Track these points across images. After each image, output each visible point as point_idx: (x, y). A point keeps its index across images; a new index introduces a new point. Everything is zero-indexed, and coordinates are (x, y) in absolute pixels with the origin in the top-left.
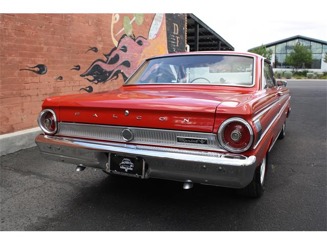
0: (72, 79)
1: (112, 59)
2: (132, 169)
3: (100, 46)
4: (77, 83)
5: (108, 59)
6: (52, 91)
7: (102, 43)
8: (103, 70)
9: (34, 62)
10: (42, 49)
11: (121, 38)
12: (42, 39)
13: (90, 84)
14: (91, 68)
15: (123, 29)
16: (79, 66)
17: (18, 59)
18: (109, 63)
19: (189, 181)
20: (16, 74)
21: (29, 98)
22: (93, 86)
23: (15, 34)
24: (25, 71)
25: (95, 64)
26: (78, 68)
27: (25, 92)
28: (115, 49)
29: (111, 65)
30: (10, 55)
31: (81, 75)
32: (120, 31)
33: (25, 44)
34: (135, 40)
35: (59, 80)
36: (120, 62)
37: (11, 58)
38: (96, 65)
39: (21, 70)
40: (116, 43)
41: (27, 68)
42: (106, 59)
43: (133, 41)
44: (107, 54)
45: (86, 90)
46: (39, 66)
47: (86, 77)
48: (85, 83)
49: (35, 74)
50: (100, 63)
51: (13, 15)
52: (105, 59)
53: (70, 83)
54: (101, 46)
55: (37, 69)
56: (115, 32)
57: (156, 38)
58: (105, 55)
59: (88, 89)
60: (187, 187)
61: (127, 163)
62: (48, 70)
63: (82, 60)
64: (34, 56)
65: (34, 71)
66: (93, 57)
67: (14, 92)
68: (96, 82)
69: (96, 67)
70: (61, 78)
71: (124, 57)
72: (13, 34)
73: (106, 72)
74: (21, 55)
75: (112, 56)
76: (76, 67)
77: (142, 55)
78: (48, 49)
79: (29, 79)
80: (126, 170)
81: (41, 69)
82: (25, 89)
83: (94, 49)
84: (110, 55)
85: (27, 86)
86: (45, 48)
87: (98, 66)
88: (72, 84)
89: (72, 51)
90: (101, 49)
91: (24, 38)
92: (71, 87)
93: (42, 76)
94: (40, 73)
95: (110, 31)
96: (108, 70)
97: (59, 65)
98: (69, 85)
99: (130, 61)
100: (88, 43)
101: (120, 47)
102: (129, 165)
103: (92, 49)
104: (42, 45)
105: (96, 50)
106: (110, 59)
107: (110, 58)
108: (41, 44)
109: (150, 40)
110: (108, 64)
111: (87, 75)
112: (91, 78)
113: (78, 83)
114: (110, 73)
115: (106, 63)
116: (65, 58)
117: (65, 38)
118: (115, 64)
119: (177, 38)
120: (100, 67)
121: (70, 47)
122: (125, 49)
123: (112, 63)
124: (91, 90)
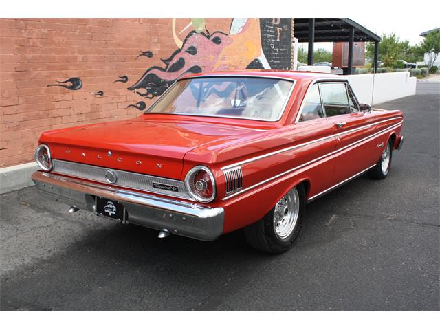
0: (117, 94)
1: (173, 65)
2: (114, 213)
3: (155, 50)
4: (124, 99)
5: (168, 65)
6: (89, 110)
7: (160, 45)
8: (161, 80)
9: (66, 75)
10: (75, 58)
11: (188, 36)
12: (75, 46)
13: (142, 99)
14: (143, 78)
15: (191, 23)
16: (126, 77)
17: (45, 73)
18: (170, 71)
19: (166, 230)
20: (42, 91)
21: (59, 120)
22: (147, 101)
23: (41, 43)
24: (53, 87)
25: (148, 73)
27: (55, 113)
28: (179, 51)
29: (173, 73)
30: (35, 69)
31: (128, 89)
32: (186, 27)
33: (54, 55)
34: (208, 37)
35: (99, 96)
36: (186, 68)
37: (36, 72)
38: (151, 74)
39: (48, 86)
40: (179, 44)
41: (57, 83)
42: (166, 66)
43: (207, 40)
44: (166, 59)
45: (136, 107)
46: (71, 80)
47: (136, 90)
48: (135, 98)
49: (67, 89)
50: (155, 71)
51: (38, 20)
52: (164, 65)
53: (113, 99)
54: (157, 49)
55: (69, 84)
56: (178, 29)
57: (243, 31)
58: (163, 61)
59: (139, 105)
60: (162, 236)
61: (111, 206)
62: (84, 84)
63: (130, 69)
64: (66, 68)
65: (66, 86)
66: (146, 63)
67: (41, 113)
68: (151, 96)
69: (150, 77)
70: (101, 93)
71: (191, 62)
72: (38, 44)
73: (165, 83)
74: (49, 68)
75: (175, 60)
76: (123, 78)
77: (220, 56)
78: (83, 59)
79: (59, 97)
80: (110, 214)
81: (75, 83)
82: (54, 108)
83: (147, 54)
84: (170, 60)
85: (57, 105)
86: (80, 57)
87: (153, 75)
88: (117, 100)
89: (116, 59)
90: (157, 53)
91: (51, 47)
92: (115, 104)
93: (76, 93)
94: (72, 88)
95: (171, 29)
96: (168, 79)
97: (98, 77)
98: (113, 101)
99: (201, 66)
100: (138, 47)
101: (186, 48)
102: (113, 209)
103: (144, 54)
104: (76, 54)
105: (150, 54)
106: (170, 66)
107: (171, 64)
108: (75, 52)
109: (233, 35)
110: (168, 71)
111: (138, 88)
112: (143, 91)
113: (124, 97)
114: (171, 82)
115: (165, 70)
116: (107, 68)
117: (106, 43)
118: (179, 71)
119: (278, 29)
120: (157, 77)
121: (114, 54)
122: (193, 51)
123: (174, 71)
124: (143, 106)
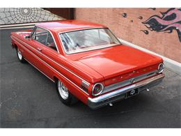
0: (137, 23)
8: (158, 23)
13: (147, 29)
18: (165, 19)
22: (149, 31)
25: (152, 18)
26: (141, 18)
31: (142, 22)
36: (176, 20)
44: (164, 12)
45: (144, 32)
47: (145, 24)
50: (156, 18)
52: (161, 16)
58: (161, 13)
63: (144, 14)
68: (152, 29)
70: (132, 21)
73: (160, 25)
75: (169, 14)
81: (125, 15)
84: (166, 13)
87: (154, 19)
98: (135, 26)
107: (166, 15)
110: (163, 19)
113: (140, 26)
114: (164, 27)
115: (161, 18)
118: (171, 21)
120: (156, 21)
123: (168, 20)
124: (147, 33)
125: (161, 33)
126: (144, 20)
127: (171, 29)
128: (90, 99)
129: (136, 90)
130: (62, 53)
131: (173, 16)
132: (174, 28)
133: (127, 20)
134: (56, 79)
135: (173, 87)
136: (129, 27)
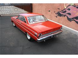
0: (53, 14)
7: (61, 7)
11: (68, 6)
18: (63, 12)
25: (58, 12)
26: (55, 12)
32: (68, 4)
34: (75, 7)
40: (66, 8)
52: (61, 11)
73: (61, 14)
84: (63, 10)
101: (67, 9)
105: (59, 9)
112: (57, 15)
114: (63, 15)
122: (69, 9)
124: (57, 17)
125: (61, 17)
126: (56, 13)
127: (65, 16)
128: (37, 39)
129: (53, 36)
130: (28, 24)
131: (65, 12)
132: (66, 15)
133: (50, 13)
134: (26, 33)
135: (66, 35)
136: (51, 15)
